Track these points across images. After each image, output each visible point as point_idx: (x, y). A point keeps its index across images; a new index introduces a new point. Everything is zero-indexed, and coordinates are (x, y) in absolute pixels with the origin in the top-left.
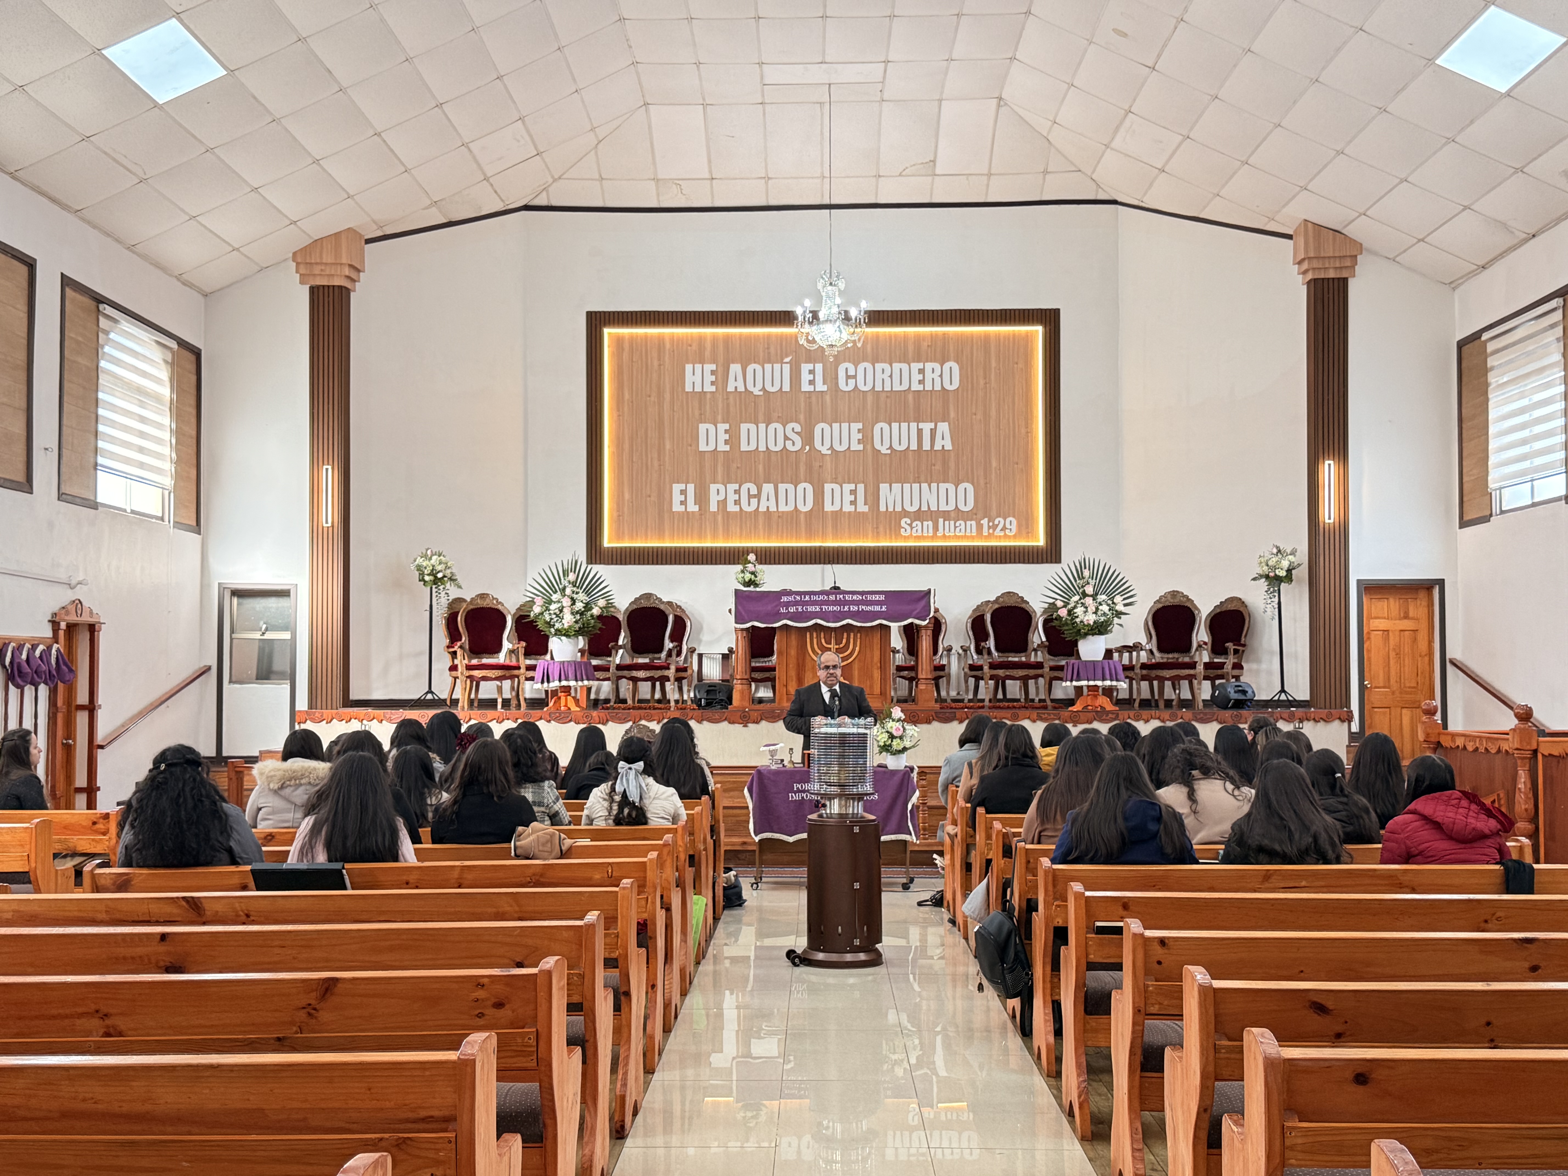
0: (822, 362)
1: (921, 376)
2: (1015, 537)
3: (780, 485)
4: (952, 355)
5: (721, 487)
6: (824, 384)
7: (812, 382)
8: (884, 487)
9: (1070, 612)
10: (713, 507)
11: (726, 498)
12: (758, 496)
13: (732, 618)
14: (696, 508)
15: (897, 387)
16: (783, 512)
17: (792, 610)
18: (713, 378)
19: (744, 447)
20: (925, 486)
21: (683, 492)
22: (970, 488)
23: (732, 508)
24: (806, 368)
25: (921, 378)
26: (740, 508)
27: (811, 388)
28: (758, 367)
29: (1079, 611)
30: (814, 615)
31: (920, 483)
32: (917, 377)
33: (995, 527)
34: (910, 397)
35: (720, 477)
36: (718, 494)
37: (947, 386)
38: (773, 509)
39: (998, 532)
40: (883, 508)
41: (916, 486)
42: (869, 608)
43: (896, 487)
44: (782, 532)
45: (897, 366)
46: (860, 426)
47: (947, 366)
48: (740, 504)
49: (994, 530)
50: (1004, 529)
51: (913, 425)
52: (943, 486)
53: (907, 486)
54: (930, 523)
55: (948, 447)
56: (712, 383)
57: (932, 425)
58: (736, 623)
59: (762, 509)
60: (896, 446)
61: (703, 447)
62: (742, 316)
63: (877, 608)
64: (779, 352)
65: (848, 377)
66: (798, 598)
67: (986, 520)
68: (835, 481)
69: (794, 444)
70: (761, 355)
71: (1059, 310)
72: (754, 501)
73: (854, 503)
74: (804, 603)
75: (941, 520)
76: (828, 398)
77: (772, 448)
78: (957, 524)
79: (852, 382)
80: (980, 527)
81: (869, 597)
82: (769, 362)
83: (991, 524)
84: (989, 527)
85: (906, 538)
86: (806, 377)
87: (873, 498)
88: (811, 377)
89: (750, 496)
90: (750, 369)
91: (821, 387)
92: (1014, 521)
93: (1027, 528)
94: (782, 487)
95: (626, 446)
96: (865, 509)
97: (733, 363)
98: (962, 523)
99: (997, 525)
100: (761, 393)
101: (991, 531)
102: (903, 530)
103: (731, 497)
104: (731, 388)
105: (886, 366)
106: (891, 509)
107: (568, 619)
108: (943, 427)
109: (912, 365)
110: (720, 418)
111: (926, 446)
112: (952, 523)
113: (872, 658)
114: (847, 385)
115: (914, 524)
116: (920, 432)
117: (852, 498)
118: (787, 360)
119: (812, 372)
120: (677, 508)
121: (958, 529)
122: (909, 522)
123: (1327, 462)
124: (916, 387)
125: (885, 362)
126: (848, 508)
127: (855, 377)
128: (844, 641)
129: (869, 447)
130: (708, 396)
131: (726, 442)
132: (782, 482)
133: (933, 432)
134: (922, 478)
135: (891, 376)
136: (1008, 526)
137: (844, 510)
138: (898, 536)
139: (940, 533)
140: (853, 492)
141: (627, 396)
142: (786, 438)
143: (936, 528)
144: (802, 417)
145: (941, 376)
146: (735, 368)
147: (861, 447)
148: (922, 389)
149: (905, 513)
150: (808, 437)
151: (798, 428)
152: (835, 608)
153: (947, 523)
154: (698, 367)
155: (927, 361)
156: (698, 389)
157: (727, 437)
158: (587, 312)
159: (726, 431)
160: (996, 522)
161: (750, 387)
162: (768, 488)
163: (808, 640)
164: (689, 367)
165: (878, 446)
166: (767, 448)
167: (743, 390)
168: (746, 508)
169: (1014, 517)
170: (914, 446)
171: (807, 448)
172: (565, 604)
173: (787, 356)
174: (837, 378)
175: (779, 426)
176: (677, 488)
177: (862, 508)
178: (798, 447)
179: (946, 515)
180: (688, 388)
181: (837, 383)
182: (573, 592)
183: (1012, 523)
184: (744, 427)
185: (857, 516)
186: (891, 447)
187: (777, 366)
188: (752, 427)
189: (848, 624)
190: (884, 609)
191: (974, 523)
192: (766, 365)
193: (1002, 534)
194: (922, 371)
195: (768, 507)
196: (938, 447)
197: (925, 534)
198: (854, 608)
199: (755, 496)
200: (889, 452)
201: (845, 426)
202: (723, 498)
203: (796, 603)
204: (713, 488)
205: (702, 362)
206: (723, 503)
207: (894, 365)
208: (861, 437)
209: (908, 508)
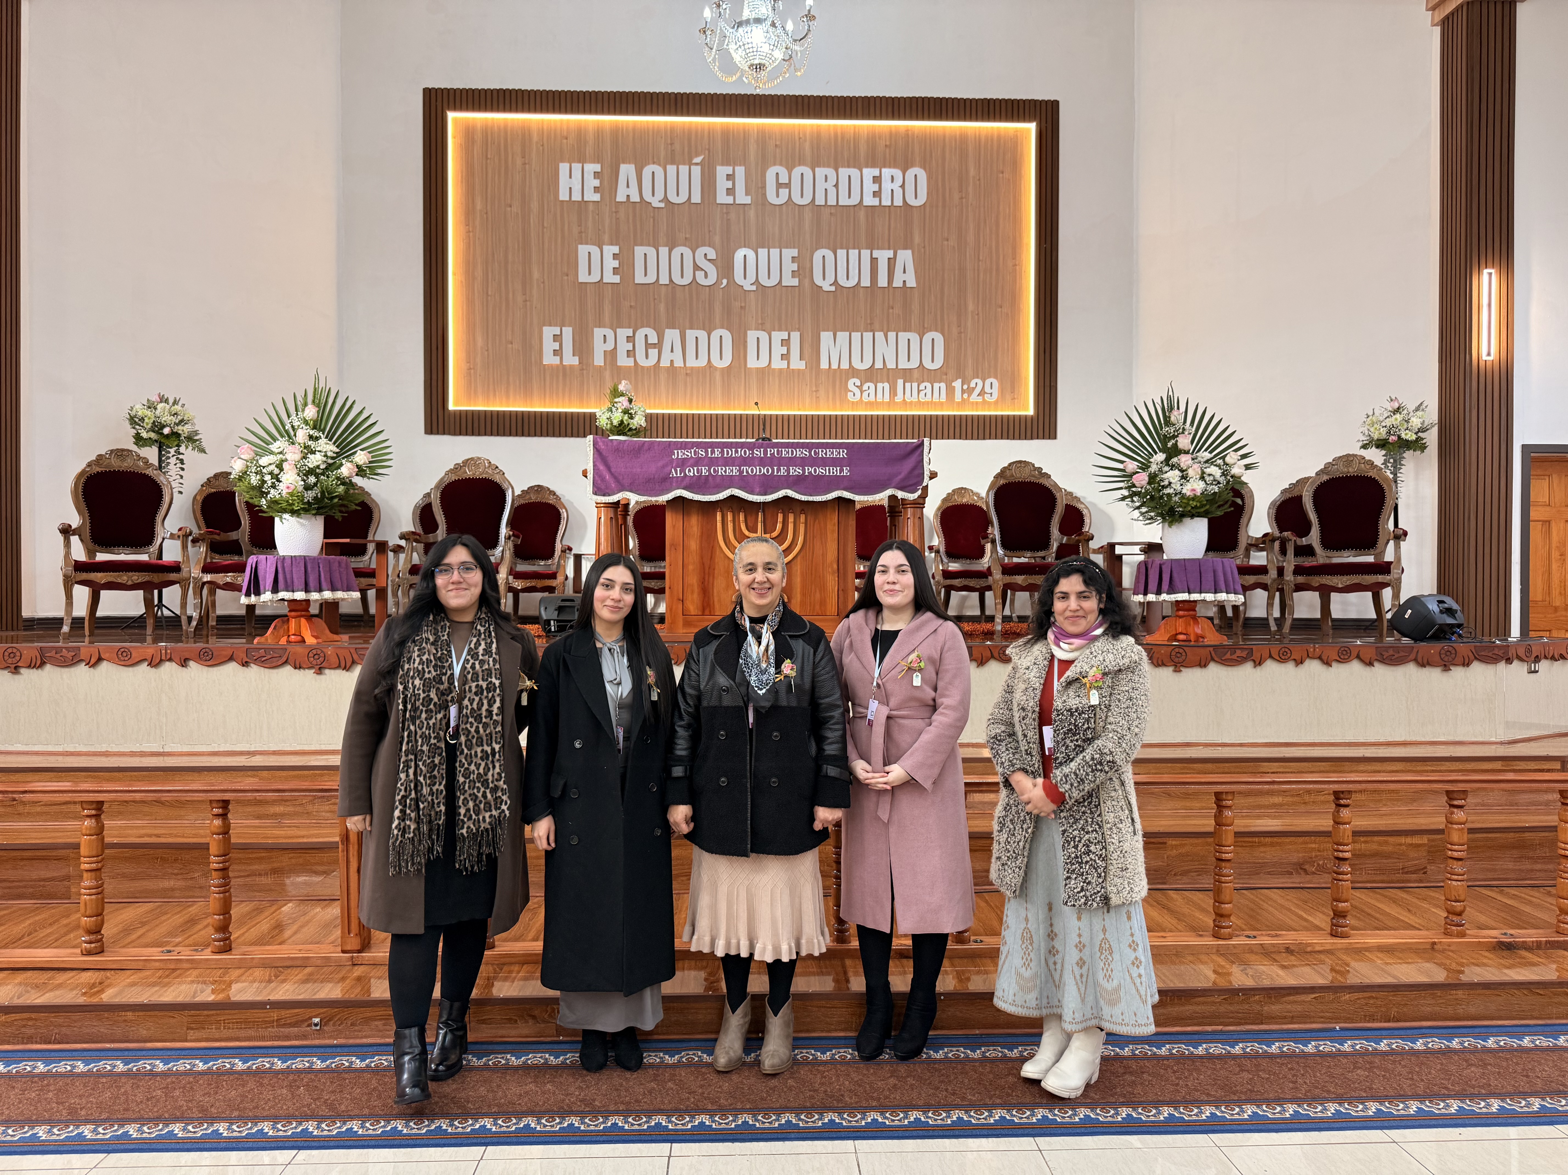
0: (745, 165)
1: (877, 186)
2: (996, 402)
3: (688, 331)
4: (918, 159)
5: (609, 333)
6: (747, 194)
7: (730, 192)
8: (826, 337)
9: (1152, 478)
10: (599, 360)
11: (615, 348)
12: (659, 346)
13: (588, 484)
14: (575, 361)
15: (844, 201)
16: (692, 368)
17: (691, 472)
18: (597, 183)
19: (639, 278)
20: (879, 335)
21: (557, 338)
22: (939, 338)
23: (624, 361)
24: (722, 171)
25: (877, 189)
26: (635, 360)
27: (729, 200)
28: (658, 170)
29: (1173, 476)
30: (729, 482)
31: (873, 331)
32: (870, 187)
33: (970, 391)
34: (862, 214)
35: (607, 319)
36: (605, 342)
37: (912, 201)
38: (679, 363)
39: (974, 397)
40: (824, 365)
41: (868, 336)
42: (820, 471)
43: (843, 336)
44: (692, 395)
45: (844, 172)
46: (795, 252)
47: (911, 173)
48: (635, 356)
49: (969, 396)
50: (982, 393)
51: (866, 253)
52: (904, 336)
53: (856, 336)
54: (886, 385)
55: (912, 283)
56: (596, 190)
57: (890, 254)
58: (595, 493)
59: (665, 363)
60: (842, 281)
61: (583, 277)
62: (636, 99)
63: (835, 471)
64: (686, 150)
65: (779, 185)
66: (702, 453)
67: (960, 381)
68: (761, 327)
69: (706, 276)
70: (663, 154)
71: (1057, 102)
72: (653, 353)
73: (785, 357)
74: (712, 462)
75: (900, 382)
76: (752, 213)
77: (677, 280)
78: (922, 387)
79: (784, 192)
80: (950, 391)
81: (821, 453)
82: (673, 163)
83: (965, 387)
84: (963, 391)
85: (854, 405)
86: (722, 184)
87: (811, 351)
88: (729, 184)
89: (648, 346)
90: (647, 171)
91: (742, 198)
92: (996, 383)
93: (1013, 392)
94: (691, 334)
95: (479, 273)
96: (802, 365)
97: (624, 163)
98: (929, 385)
99: (974, 389)
100: (662, 205)
101: (965, 396)
102: (850, 394)
103: (624, 347)
104: (621, 197)
105: (830, 172)
106: (835, 366)
107: (290, 480)
108: (905, 256)
109: (865, 171)
110: (606, 237)
111: (883, 282)
112: (915, 385)
113: (824, 555)
114: (778, 196)
115: (865, 387)
116: (874, 261)
117: (784, 350)
118: (698, 160)
119: (730, 177)
120: (549, 359)
121: (922, 394)
122: (858, 383)
123: (1486, 272)
124: (869, 201)
125: (829, 166)
126: (778, 364)
127: (788, 185)
128: (779, 526)
129: (807, 282)
130: (591, 207)
131: (615, 271)
132: (691, 328)
133: (892, 262)
134: (877, 325)
135: (836, 186)
136: (987, 389)
137: (773, 366)
138: (844, 400)
139: (899, 398)
140: (786, 343)
141: (479, 206)
142: (696, 267)
143: (893, 392)
144: (717, 239)
145: (903, 186)
146: (627, 170)
147: (795, 282)
148: (877, 204)
149: (853, 372)
150: (725, 266)
151: (712, 254)
152: (764, 471)
153: (908, 385)
154: (577, 167)
155: (885, 167)
156: (577, 197)
157: (616, 264)
158: (425, 90)
159: (615, 256)
160: (973, 385)
161: (647, 197)
162: (672, 335)
163: (719, 525)
164: (564, 167)
165: (818, 281)
166: (671, 280)
167: (638, 200)
168: (642, 362)
169: (996, 377)
170: (866, 282)
171: (725, 282)
172: (289, 456)
173: (697, 156)
174: (764, 187)
175: (687, 252)
176: (549, 332)
177: (797, 364)
178: (712, 279)
179: (907, 375)
180: (563, 196)
181: (764, 195)
182: (311, 437)
183: (993, 386)
184: (639, 251)
185: (789, 375)
186: (835, 283)
187: (683, 169)
188: (651, 251)
189: (786, 498)
190: (846, 472)
191: (943, 385)
192: (669, 167)
193: (980, 399)
194: (877, 180)
195: (672, 361)
196: (898, 283)
197: (879, 399)
198: (796, 471)
199: (654, 346)
200: (833, 288)
201: (775, 252)
202: (613, 347)
203: (698, 462)
204: (599, 333)
205: (582, 160)
206: (611, 355)
207: (841, 170)
208: (796, 269)
209: (858, 365)
